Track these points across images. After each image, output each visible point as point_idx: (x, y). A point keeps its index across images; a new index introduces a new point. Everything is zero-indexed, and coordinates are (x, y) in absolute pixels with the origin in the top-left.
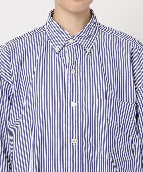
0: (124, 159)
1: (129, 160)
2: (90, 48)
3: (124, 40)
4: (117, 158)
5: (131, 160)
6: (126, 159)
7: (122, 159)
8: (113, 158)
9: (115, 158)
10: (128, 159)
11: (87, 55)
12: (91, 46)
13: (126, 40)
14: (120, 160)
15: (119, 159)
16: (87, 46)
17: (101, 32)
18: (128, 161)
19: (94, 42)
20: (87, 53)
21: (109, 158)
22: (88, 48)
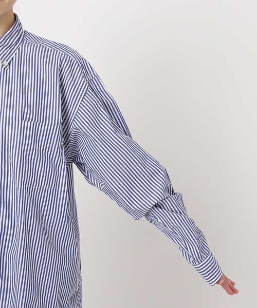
0: (44, 188)
1: (51, 190)
2: (9, 60)
3: (53, 50)
4: (34, 187)
5: (53, 190)
6: (47, 188)
7: (42, 188)
8: (29, 187)
9: (32, 187)
10: (49, 189)
11: (4, 68)
12: (11, 58)
13: (54, 50)
14: (39, 189)
15: (37, 187)
16: (5, 58)
17: (25, 41)
18: (49, 190)
19: (14, 53)
20: (5, 67)
21: (22, 186)
22: (7, 61)
